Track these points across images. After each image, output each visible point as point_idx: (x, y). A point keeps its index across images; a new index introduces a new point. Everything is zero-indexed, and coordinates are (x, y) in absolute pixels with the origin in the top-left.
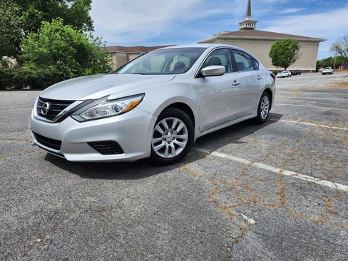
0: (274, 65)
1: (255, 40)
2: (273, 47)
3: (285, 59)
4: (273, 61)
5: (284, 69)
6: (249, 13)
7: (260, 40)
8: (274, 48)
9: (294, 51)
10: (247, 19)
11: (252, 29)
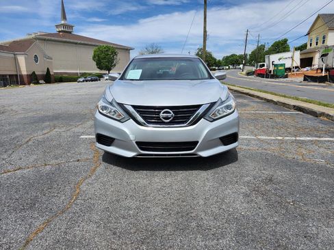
0: (99, 68)
1: (76, 43)
2: (95, 51)
3: (107, 63)
4: (97, 65)
5: (107, 72)
6: (64, 17)
7: (80, 44)
8: (97, 53)
9: (113, 56)
10: (63, 22)
11: (70, 32)
